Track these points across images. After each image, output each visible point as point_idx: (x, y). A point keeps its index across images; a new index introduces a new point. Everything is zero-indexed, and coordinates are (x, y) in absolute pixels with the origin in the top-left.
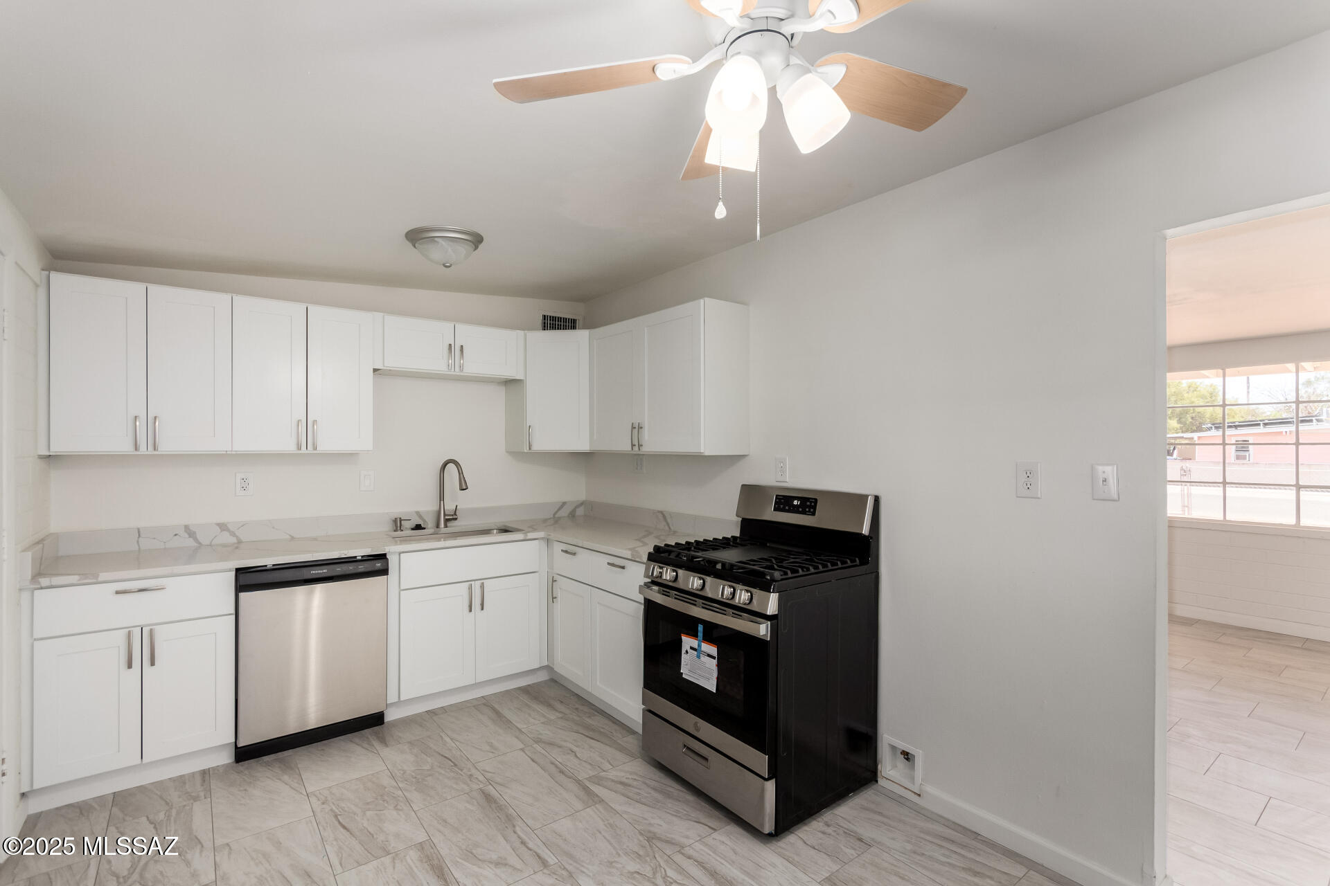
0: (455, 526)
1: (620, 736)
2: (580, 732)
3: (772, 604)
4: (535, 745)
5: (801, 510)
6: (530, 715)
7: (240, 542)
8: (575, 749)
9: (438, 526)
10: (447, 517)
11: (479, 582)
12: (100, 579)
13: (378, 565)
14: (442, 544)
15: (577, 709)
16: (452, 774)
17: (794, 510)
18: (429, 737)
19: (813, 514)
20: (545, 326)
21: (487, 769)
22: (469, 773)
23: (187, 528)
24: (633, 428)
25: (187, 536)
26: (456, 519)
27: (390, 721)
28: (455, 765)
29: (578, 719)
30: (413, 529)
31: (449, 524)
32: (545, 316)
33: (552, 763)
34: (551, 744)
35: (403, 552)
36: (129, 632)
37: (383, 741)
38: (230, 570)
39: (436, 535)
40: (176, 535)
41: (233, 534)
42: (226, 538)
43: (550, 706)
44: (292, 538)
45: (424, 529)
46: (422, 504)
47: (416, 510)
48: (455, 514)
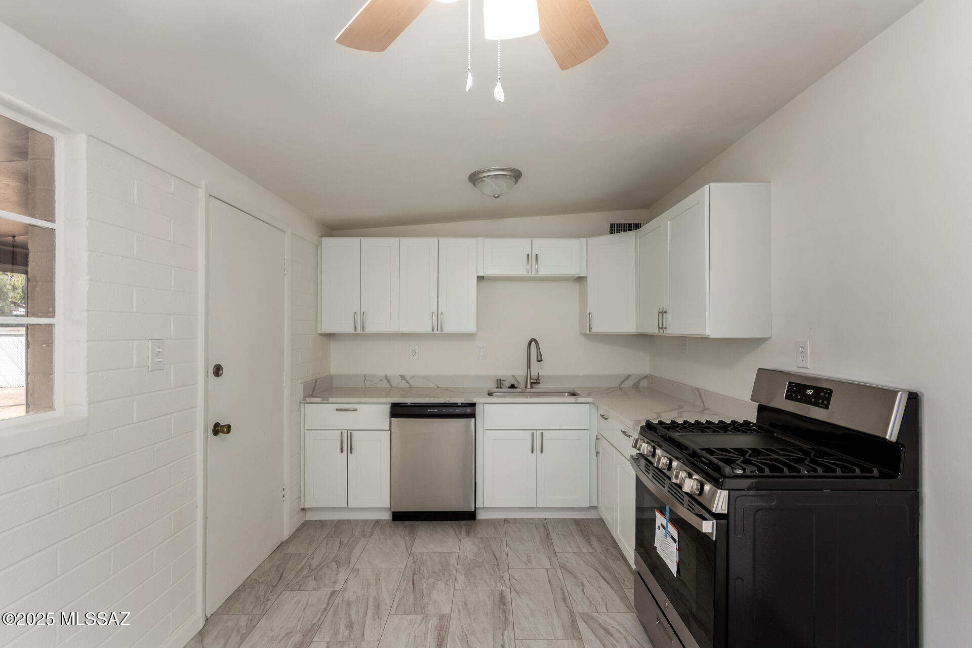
0: (538, 388)
1: (629, 586)
2: (599, 570)
3: (720, 502)
4: (559, 570)
5: (813, 400)
6: (569, 543)
7: (411, 387)
8: (585, 583)
9: (526, 387)
10: (532, 381)
11: (539, 432)
12: (329, 402)
13: (469, 410)
14: (529, 400)
15: (608, 550)
16: (492, 571)
17: (807, 400)
18: (495, 538)
19: (827, 407)
20: (612, 230)
21: (516, 577)
22: (502, 574)
23: (386, 376)
24: (659, 312)
25: (386, 381)
26: (539, 383)
27: (480, 519)
28: (498, 565)
29: (603, 558)
30: (509, 388)
31: (534, 386)
32: (612, 224)
33: (562, 589)
34: (570, 573)
35: (487, 403)
36: (341, 432)
37: (468, 533)
38: (387, 404)
39: (523, 393)
40: (381, 380)
41: (407, 382)
42: (403, 384)
43: (588, 540)
44: (438, 387)
45: (517, 388)
46: (516, 370)
47: (512, 374)
48: (538, 379)
